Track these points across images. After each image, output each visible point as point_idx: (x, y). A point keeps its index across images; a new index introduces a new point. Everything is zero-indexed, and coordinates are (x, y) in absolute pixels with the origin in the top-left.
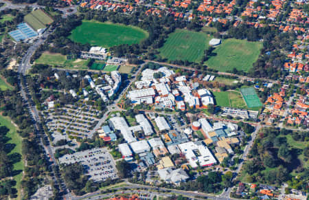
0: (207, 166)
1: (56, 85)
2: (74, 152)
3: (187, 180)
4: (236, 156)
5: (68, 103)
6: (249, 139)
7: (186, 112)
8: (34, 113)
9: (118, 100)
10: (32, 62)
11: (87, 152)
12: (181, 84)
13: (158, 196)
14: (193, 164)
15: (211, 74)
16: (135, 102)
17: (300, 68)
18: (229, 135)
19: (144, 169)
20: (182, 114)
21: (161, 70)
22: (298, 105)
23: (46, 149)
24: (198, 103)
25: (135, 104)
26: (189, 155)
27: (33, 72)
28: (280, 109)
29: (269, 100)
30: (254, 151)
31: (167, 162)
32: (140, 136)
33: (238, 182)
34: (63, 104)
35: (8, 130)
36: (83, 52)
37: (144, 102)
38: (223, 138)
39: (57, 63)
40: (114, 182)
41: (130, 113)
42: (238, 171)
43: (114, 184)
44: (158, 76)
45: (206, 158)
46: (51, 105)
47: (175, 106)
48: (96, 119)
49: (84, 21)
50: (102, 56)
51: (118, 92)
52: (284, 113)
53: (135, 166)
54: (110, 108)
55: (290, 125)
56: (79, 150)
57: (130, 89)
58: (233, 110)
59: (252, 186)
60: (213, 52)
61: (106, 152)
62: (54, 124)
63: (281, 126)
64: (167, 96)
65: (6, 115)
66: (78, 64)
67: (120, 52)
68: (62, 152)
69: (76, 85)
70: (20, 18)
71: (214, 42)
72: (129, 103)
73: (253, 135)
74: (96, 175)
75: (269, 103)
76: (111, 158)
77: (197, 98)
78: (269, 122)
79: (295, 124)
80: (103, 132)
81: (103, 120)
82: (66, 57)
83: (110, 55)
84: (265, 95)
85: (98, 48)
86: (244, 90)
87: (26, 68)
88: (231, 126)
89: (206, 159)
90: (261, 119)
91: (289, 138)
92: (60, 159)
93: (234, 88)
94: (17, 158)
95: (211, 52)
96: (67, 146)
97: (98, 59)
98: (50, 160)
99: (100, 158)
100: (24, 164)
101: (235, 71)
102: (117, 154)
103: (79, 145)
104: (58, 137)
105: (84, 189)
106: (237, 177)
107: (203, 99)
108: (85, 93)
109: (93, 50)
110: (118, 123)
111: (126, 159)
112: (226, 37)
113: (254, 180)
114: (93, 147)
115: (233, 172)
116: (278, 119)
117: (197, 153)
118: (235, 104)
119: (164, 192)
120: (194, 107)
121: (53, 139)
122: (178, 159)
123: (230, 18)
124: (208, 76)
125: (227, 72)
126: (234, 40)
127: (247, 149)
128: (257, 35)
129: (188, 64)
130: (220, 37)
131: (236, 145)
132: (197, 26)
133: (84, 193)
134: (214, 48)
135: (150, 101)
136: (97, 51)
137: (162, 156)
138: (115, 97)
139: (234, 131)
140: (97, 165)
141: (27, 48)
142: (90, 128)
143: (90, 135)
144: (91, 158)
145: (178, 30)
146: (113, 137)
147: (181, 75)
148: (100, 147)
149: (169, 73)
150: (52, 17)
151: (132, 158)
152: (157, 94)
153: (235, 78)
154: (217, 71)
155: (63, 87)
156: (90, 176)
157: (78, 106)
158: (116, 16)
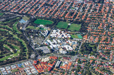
0: (71, 50)
1: (32, 33)
3: (67, 53)
4: (77, 48)
5: (36, 37)
6: (80, 45)
8: (28, 39)
10: (26, 28)
11: (42, 47)
12: (63, 33)
13: (60, 56)
14: (68, 50)
15: (70, 31)
17: (90, 30)
18: (76, 44)
19: (56, 51)
20: (64, 39)
21: (58, 30)
22: (91, 38)
23: (32, 46)
26: (67, 48)
27: (26, 30)
29: (84, 37)
30: (82, 47)
31: (61, 49)
32: (54, 44)
33: (79, 54)
34: (35, 37)
35: (22, 42)
36: (38, 26)
37: (54, 37)
38: (74, 44)
39: (32, 28)
40: (49, 53)
41: (51, 39)
42: (78, 51)
44: (57, 31)
45: (71, 49)
46: (32, 37)
47: (62, 38)
48: (43, 40)
49: (37, 19)
50: (43, 27)
51: (48, 34)
52: (88, 40)
53: (54, 50)
54: (46, 38)
56: (40, 47)
57: (50, 34)
58: (76, 39)
59: (82, 55)
61: (47, 47)
62: (33, 41)
63: (87, 42)
64: (60, 35)
65: (21, 39)
66: (37, 28)
67: (47, 26)
69: (37, 33)
70: (21, 18)
71: (69, 24)
72: (51, 37)
73: (81, 44)
74: (45, 52)
76: (48, 48)
78: (84, 41)
79: (90, 42)
80: (45, 43)
81: (45, 40)
82: (34, 27)
83: (45, 26)
84: (83, 36)
85: (42, 25)
86: (78, 34)
87: (25, 29)
88: (76, 42)
91: (89, 45)
92: (36, 48)
93: (75, 34)
94: (25, 48)
95: (69, 26)
96: (37, 46)
98: (33, 49)
99: (45, 48)
100: (27, 49)
101: (75, 30)
102: (49, 48)
103: (40, 46)
104: (34, 44)
105: (43, 55)
107: (68, 36)
108: (40, 35)
109: (40, 25)
110: (49, 41)
111: (52, 49)
112: (72, 23)
113: (82, 53)
114: (43, 46)
116: (86, 41)
117: (68, 48)
118: (76, 37)
119: (62, 55)
120: (67, 38)
121: (33, 44)
122: (64, 49)
123: (73, 19)
126: (74, 24)
127: (80, 47)
128: (79, 23)
129: (64, 29)
130: (71, 23)
131: (77, 46)
132: (65, 21)
133: (42, 56)
135: (56, 36)
138: (47, 36)
140: (45, 50)
141: (24, 25)
142: (42, 42)
143: (42, 44)
145: (60, 22)
146: (48, 44)
147: (63, 31)
148: (45, 46)
149: (59, 31)
150: (29, 18)
152: (57, 35)
153: (75, 32)
155: (34, 33)
156: (43, 52)
157: (38, 37)
158: (45, 18)
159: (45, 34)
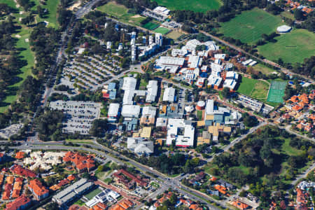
0: (181, 147)
2: (69, 100)
3: (151, 155)
4: (218, 146)
5: (98, 53)
6: (245, 132)
7: (201, 90)
8: (61, 55)
9: (145, 62)
11: (80, 103)
12: (217, 61)
13: (113, 162)
14: (169, 141)
15: (254, 60)
16: (159, 67)
18: (227, 123)
19: (120, 133)
20: (197, 90)
21: (207, 43)
23: (46, 91)
24: (218, 84)
25: (158, 70)
27: (87, 17)
28: (299, 111)
29: (293, 99)
30: (239, 146)
31: (146, 132)
32: (138, 101)
33: (201, 171)
34: (91, 54)
35: (26, 65)
36: (147, 9)
37: (168, 70)
38: (218, 124)
39: (116, 14)
41: (145, 77)
42: (209, 161)
43: (81, 139)
44: (199, 49)
46: (81, 51)
47: (194, 81)
48: (112, 75)
50: (162, 17)
51: (149, 55)
52: (299, 117)
53: (114, 128)
54: (132, 68)
55: (298, 129)
56: (74, 99)
57: (165, 55)
58: (249, 100)
59: (212, 179)
60: (275, 38)
61: (98, 108)
63: (288, 128)
64: (193, 69)
65: (33, 50)
66: (134, 19)
68: (56, 97)
69: (115, 39)
72: (153, 66)
73: (252, 130)
74: (72, 126)
75: (291, 102)
76: (98, 114)
77: (220, 79)
78: (278, 121)
79: (303, 130)
80: (107, 89)
81: (116, 78)
83: (170, 17)
85: (163, 9)
86: (275, 83)
87: (85, 12)
89: (185, 139)
90: (272, 116)
91: (287, 142)
92: (51, 103)
93: (266, 78)
95: (272, 38)
96: (66, 93)
97: (156, 19)
98: (42, 102)
99: (88, 111)
106: (204, 166)
107: (226, 81)
108: (120, 48)
111: (110, 119)
114: (88, 99)
115: (205, 159)
116: (289, 120)
117: (180, 132)
118: (256, 95)
119: (121, 159)
120: (212, 86)
121: (59, 83)
122: (159, 133)
124: (251, 60)
125: (274, 61)
127: (234, 142)
129: (239, 44)
131: (226, 134)
134: (279, 35)
135: (173, 70)
136: (160, 11)
137: (146, 125)
139: (234, 120)
140: (80, 117)
142: (100, 82)
143: (95, 88)
144: (80, 109)
146: (113, 95)
147: (223, 53)
148: (95, 101)
149: (212, 48)
151: (115, 120)
152: (185, 65)
154: (263, 58)
156: (66, 126)
157: (104, 58)
159: (138, 51)
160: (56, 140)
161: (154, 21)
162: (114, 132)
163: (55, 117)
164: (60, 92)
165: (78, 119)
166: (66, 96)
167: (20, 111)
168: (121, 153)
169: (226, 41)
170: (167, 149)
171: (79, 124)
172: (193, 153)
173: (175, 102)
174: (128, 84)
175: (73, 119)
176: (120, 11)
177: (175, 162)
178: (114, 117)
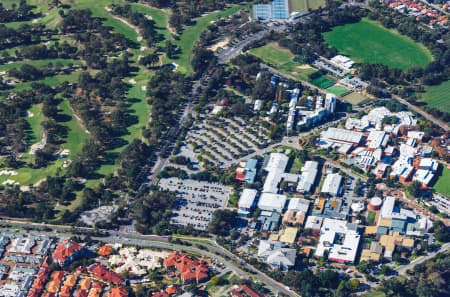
0: (336, 261)
2: (187, 178)
3: (291, 268)
4: (392, 264)
5: (238, 115)
7: (380, 181)
8: (188, 113)
9: (306, 134)
10: (246, 49)
11: (201, 184)
12: (410, 142)
13: (234, 273)
14: (319, 251)
16: (324, 143)
18: (409, 232)
19: (251, 233)
20: (373, 181)
23: (158, 162)
24: (405, 175)
25: (322, 146)
27: (234, 62)
30: (421, 268)
31: (288, 235)
32: (287, 188)
34: (231, 115)
35: (137, 122)
36: (322, 58)
37: (337, 147)
38: (396, 233)
39: (275, 61)
40: (196, 233)
41: (301, 156)
42: (374, 285)
43: (196, 235)
44: (388, 121)
46: (217, 109)
47: (371, 168)
48: (254, 148)
49: (364, 19)
50: (342, 71)
53: (245, 224)
54: (285, 140)
56: (194, 178)
57: (335, 126)
58: (448, 203)
61: (226, 194)
62: (198, 135)
64: (373, 150)
66: (300, 71)
68: (170, 173)
72: (313, 141)
73: (445, 247)
74: (186, 216)
76: (225, 202)
77: (411, 168)
80: (244, 167)
81: (261, 152)
82: (293, 57)
83: (353, 73)
85: (344, 59)
87: (232, 55)
89: (343, 251)
92: (162, 180)
96: (184, 168)
97: (332, 73)
98: (149, 177)
99: (212, 197)
103: (201, 167)
104: (187, 152)
106: (366, 292)
107: (419, 171)
108: (272, 111)
109: (335, 60)
111: (240, 211)
114: (215, 180)
115: (368, 283)
117: (338, 239)
119: (247, 270)
120: (397, 178)
121: (178, 152)
122: (308, 238)
127: (416, 262)
131: (405, 249)
135: (344, 149)
136: (339, 62)
137: (291, 225)
138: (304, 129)
139: (421, 230)
140: (199, 204)
142: (236, 157)
143: (227, 165)
144: (201, 193)
146: (249, 176)
147: (421, 130)
148: (224, 184)
151: (247, 212)
152: (363, 144)
156: (176, 215)
157: (248, 123)
159: (297, 117)
160: (159, 234)
161: (329, 76)
162: (243, 231)
163: (163, 200)
164: (176, 166)
165: (194, 206)
166: (184, 172)
167: (116, 188)
168: (247, 261)
169: (429, 113)
170: (316, 262)
171: (196, 214)
172: (352, 271)
173: (339, 195)
174: (275, 164)
175: (189, 205)
176: (282, 57)
177: (324, 282)
178: (247, 209)
